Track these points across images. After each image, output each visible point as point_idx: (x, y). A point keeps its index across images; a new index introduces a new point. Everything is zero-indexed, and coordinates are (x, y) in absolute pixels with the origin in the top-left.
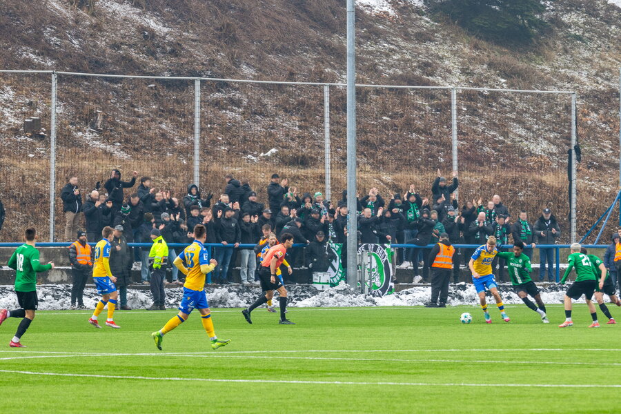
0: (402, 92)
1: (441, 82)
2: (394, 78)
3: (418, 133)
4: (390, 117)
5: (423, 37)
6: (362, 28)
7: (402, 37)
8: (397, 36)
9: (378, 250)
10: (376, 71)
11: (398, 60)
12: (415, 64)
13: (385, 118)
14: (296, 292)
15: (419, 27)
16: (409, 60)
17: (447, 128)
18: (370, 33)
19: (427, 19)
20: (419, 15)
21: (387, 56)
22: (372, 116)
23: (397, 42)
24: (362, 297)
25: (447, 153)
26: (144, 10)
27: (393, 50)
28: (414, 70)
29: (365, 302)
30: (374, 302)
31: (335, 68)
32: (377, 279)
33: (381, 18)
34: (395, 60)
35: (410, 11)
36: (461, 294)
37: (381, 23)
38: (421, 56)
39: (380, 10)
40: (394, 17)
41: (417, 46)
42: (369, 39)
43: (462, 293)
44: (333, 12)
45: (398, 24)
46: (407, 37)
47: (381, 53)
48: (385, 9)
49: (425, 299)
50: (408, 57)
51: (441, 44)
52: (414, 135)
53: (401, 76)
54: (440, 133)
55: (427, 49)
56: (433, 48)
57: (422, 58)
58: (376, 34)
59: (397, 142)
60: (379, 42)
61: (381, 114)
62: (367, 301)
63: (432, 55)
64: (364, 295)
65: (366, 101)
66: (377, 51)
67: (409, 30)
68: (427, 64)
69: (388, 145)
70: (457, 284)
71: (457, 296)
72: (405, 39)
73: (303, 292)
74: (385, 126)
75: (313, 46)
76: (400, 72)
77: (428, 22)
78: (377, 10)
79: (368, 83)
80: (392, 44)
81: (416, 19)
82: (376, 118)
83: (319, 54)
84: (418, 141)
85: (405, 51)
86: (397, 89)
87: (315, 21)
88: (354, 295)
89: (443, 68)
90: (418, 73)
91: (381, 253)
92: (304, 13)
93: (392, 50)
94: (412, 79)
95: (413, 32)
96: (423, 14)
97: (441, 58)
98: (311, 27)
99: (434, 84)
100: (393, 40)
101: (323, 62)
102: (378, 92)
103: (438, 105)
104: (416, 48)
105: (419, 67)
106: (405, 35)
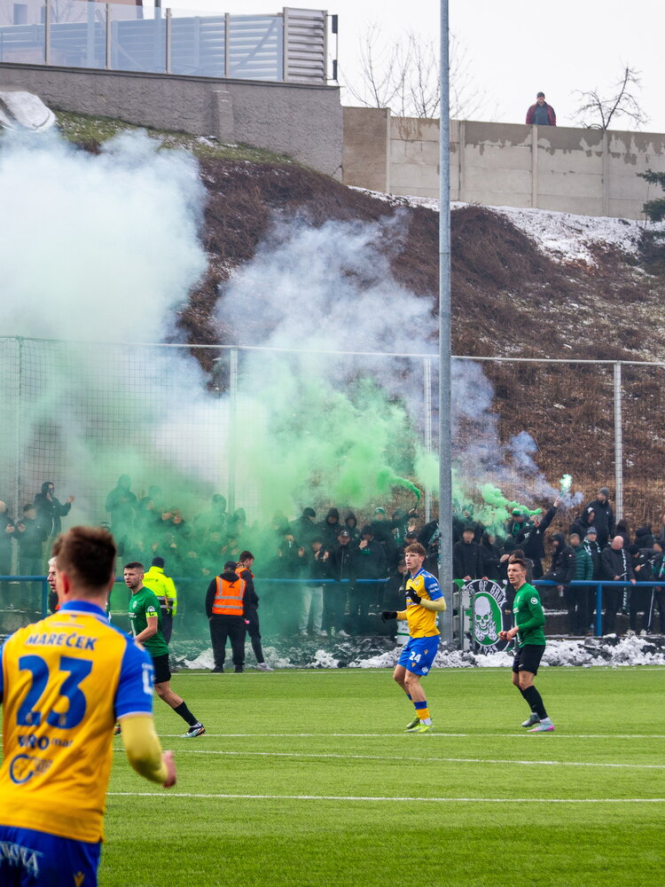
0: (586, 369)
1: (648, 356)
2: (578, 351)
3: (602, 427)
4: (564, 404)
5: (631, 295)
6: (544, 283)
7: (600, 295)
8: (592, 293)
9: (493, 589)
10: (555, 341)
11: (589, 326)
12: (614, 332)
13: (557, 406)
14: (364, 646)
15: (627, 281)
16: (605, 326)
17: (646, 420)
18: (554, 288)
19: (640, 270)
20: (629, 264)
21: (576, 320)
22: (539, 403)
23: (591, 300)
24: (457, 654)
25: (641, 454)
26: (223, 254)
27: (585, 312)
28: (611, 340)
29: (460, 662)
30: (473, 662)
31: (495, 337)
32: (491, 630)
33: (575, 268)
34: (586, 326)
35: (617, 259)
36: (610, 651)
37: (573, 276)
38: (624, 321)
39: (573, 257)
40: (593, 268)
41: (621, 307)
42: (551, 297)
43: (610, 649)
44: (503, 260)
45: (598, 276)
46: (608, 295)
47: (567, 316)
48: (581, 256)
49: (552, 657)
50: (605, 321)
51: (656, 304)
52: (596, 430)
53: (590, 347)
54: (635, 427)
55: (635, 311)
56: (643, 310)
57: (624, 324)
58: (562, 291)
59: (569, 440)
60: (566, 301)
61: (553, 400)
62: (464, 659)
63: (640, 319)
64: (461, 651)
65: (533, 382)
66: (561, 314)
67: (612, 284)
68: (630, 332)
69: (556, 443)
70: (605, 637)
71: (602, 653)
72: (604, 298)
73: (374, 646)
74: (555, 418)
75: (467, 306)
76: (591, 343)
77: (641, 274)
78: (570, 257)
79: (540, 357)
80: (584, 304)
81: (625, 270)
82: (544, 406)
83: (475, 317)
84: (599, 438)
85: (601, 314)
86: (580, 365)
87: (475, 272)
88: (446, 651)
89: (653, 338)
90: (615, 344)
91: (497, 593)
92: (461, 261)
93: (583, 313)
94: (605, 352)
95: (617, 287)
96: (636, 263)
97: (653, 324)
98: (468, 280)
99: (637, 358)
100: (587, 299)
101: (477, 329)
102: (552, 369)
103: (638, 388)
104: (620, 310)
105: (619, 336)
106: (606, 292)
